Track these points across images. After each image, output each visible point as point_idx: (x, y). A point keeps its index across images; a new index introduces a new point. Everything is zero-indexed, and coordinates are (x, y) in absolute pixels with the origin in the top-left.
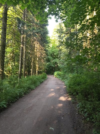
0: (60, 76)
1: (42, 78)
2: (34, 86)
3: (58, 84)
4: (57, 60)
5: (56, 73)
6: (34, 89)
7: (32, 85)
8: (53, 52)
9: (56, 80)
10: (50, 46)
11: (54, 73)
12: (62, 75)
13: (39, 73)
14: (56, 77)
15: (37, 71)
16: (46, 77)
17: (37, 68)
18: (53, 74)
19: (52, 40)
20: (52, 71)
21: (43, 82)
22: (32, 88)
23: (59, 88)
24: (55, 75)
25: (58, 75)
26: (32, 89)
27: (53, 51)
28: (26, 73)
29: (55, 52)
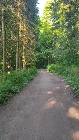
0: (55, 70)
1: (31, 74)
2: (18, 88)
3: (54, 82)
4: (50, 50)
5: (49, 67)
6: (18, 93)
7: (15, 85)
8: (44, 39)
9: (51, 76)
10: (40, 31)
11: (47, 67)
12: (59, 68)
13: (27, 67)
14: (49, 72)
15: (24, 65)
16: (36, 73)
17: (24, 60)
18: (45, 68)
19: (42, 23)
20: (44, 65)
21: (32, 79)
22: (15, 90)
23: (58, 88)
24: (49, 69)
25: (53, 68)
26: (15, 93)
27: (45, 37)
28: (10, 67)
29: (47, 40)
